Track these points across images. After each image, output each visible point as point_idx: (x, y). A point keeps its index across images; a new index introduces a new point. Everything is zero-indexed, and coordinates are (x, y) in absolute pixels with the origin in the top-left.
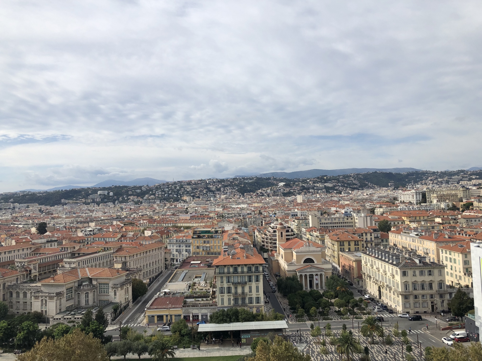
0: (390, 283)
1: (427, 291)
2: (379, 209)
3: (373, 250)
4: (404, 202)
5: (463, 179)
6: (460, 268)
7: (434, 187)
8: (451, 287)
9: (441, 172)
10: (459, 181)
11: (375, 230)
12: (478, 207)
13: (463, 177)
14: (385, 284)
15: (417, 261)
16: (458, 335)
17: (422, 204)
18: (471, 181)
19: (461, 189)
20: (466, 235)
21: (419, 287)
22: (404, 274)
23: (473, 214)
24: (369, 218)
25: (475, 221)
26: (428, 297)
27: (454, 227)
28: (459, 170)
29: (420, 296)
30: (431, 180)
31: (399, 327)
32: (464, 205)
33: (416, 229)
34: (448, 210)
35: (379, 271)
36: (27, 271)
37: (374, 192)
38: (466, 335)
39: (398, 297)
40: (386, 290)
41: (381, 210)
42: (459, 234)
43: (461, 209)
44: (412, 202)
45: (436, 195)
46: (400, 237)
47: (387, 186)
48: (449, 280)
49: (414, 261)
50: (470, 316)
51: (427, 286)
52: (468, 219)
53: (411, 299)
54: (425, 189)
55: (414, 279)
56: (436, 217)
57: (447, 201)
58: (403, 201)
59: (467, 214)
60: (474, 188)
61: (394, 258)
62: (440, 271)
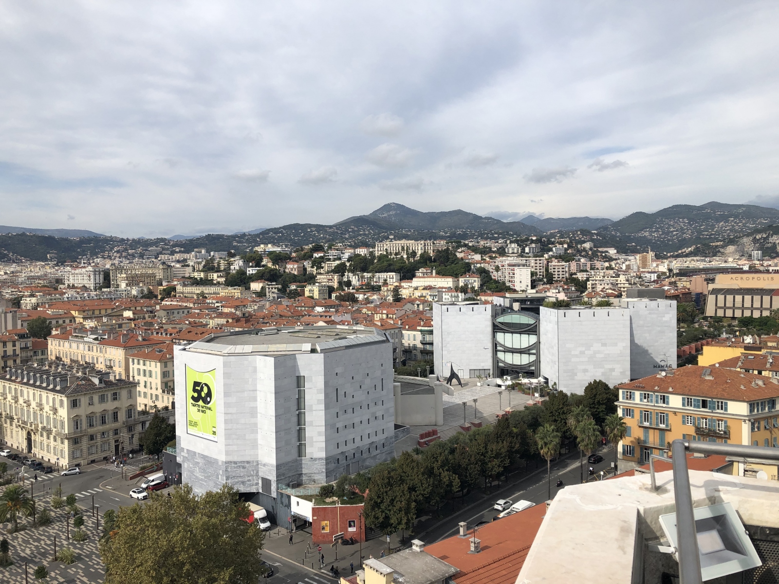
0: (48, 422)
1: (110, 425)
2: (28, 299)
3: (19, 371)
4: (73, 287)
5: (163, 252)
6: (156, 384)
7: (121, 262)
8: (144, 413)
9: (133, 240)
10: (158, 254)
11: (22, 336)
12: (182, 293)
13: (163, 249)
14: (40, 426)
15: (96, 381)
16: (153, 481)
17: (104, 290)
18: (174, 255)
19: (161, 267)
20: (166, 334)
21: (97, 421)
22: (74, 404)
23: (175, 303)
24: (9, 316)
25: (178, 313)
26: (111, 433)
27: (151, 324)
28: (158, 239)
29: (99, 436)
30: (118, 252)
31: (63, 491)
32: (164, 290)
33: (94, 330)
34: (142, 298)
35: (29, 405)
37: (19, 269)
38: (163, 478)
39: (62, 443)
40: (42, 436)
41: (34, 300)
42: (157, 333)
43: (159, 297)
44: (87, 286)
45: (125, 275)
46: (67, 344)
47: (44, 259)
48: (141, 403)
49: (90, 380)
50: (169, 451)
51: (109, 418)
52: (169, 310)
53: (85, 443)
54: (108, 266)
55: (91, 409)
56: (125, 309)
57: (141, 285)
58: (73, 285)
59: (168, 303)
60: (178, 265)
61: (58, 379)
62: (130, 392)
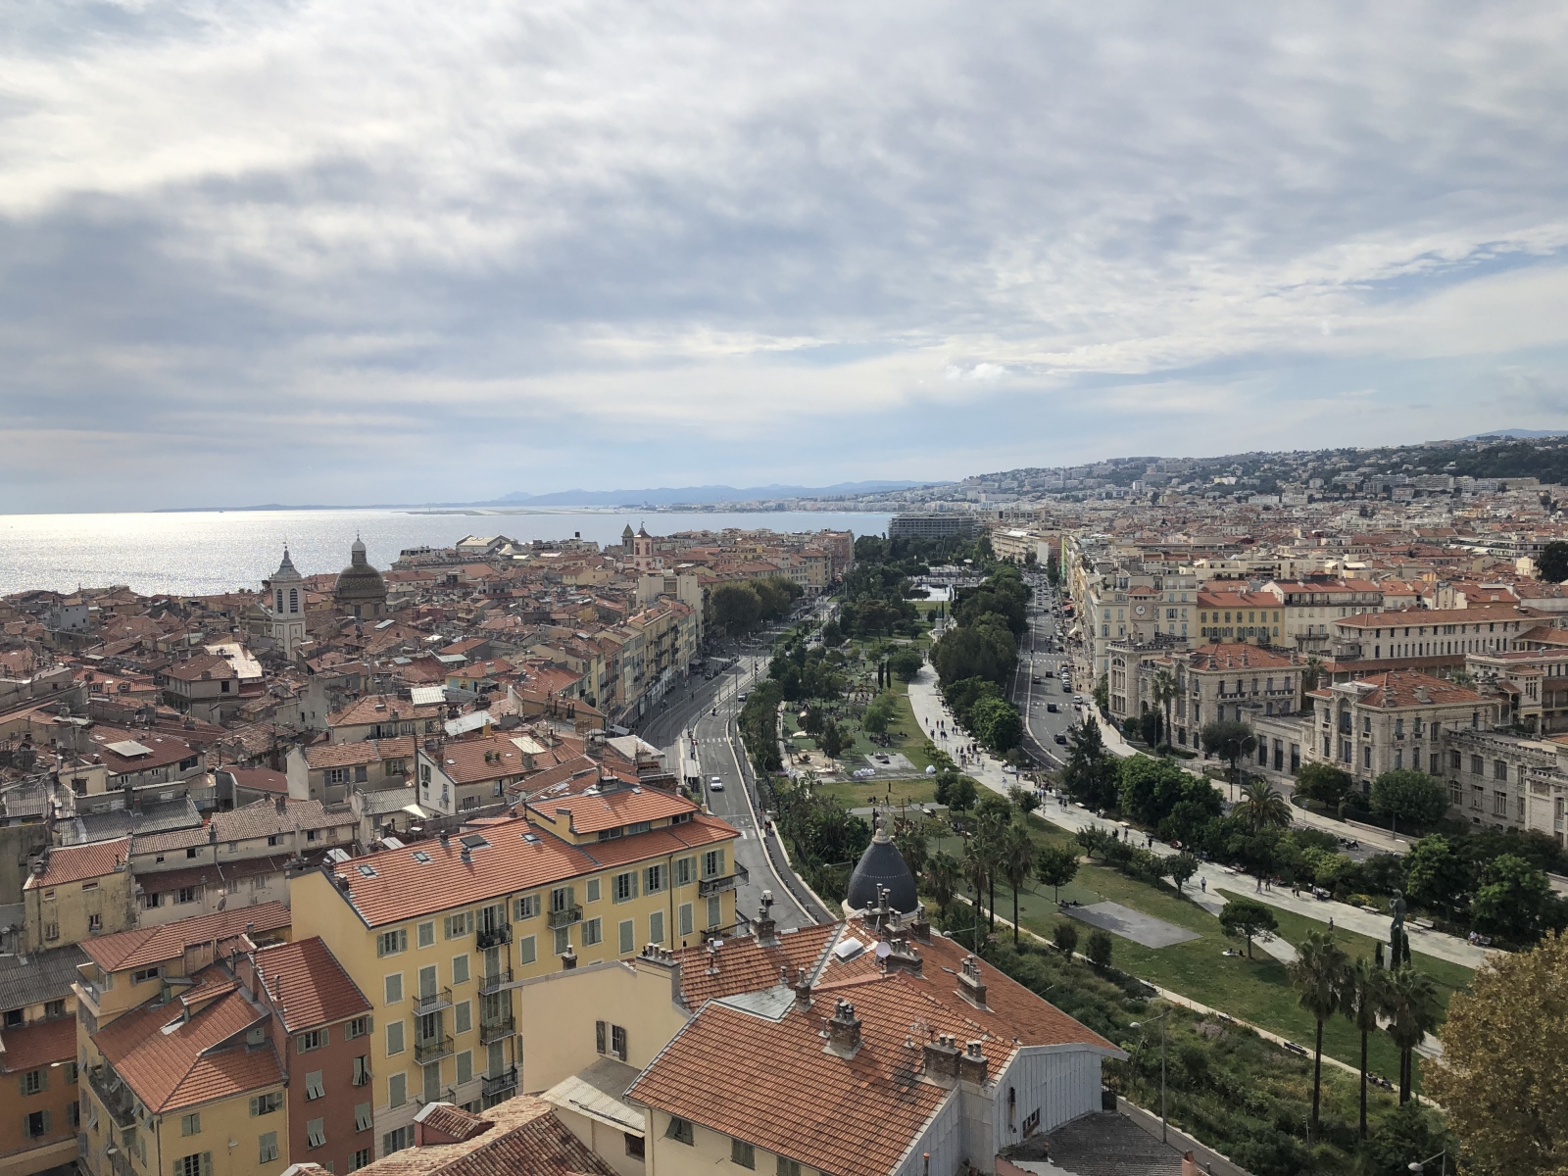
36: (1505, 695)
